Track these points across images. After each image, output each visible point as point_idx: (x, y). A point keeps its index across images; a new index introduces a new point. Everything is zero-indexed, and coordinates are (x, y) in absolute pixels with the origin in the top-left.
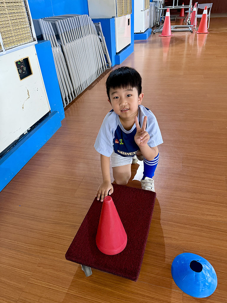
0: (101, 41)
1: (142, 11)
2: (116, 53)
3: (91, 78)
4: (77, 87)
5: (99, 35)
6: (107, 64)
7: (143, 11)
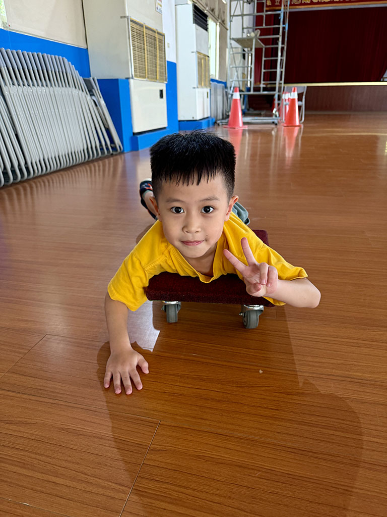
0: (96, 105)
1: (194, 88)
2: (134, 134)
3: (70, 155)
4: (35, 159)
5: (92, 95)
6: (113, 145)
7: (197, 90)
